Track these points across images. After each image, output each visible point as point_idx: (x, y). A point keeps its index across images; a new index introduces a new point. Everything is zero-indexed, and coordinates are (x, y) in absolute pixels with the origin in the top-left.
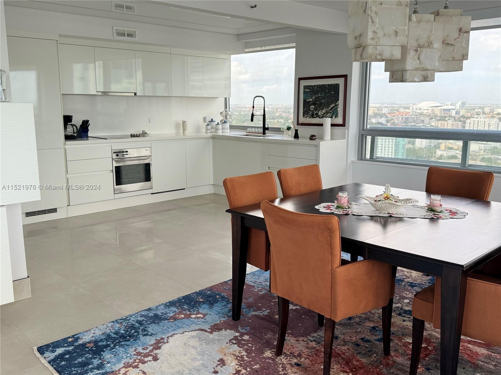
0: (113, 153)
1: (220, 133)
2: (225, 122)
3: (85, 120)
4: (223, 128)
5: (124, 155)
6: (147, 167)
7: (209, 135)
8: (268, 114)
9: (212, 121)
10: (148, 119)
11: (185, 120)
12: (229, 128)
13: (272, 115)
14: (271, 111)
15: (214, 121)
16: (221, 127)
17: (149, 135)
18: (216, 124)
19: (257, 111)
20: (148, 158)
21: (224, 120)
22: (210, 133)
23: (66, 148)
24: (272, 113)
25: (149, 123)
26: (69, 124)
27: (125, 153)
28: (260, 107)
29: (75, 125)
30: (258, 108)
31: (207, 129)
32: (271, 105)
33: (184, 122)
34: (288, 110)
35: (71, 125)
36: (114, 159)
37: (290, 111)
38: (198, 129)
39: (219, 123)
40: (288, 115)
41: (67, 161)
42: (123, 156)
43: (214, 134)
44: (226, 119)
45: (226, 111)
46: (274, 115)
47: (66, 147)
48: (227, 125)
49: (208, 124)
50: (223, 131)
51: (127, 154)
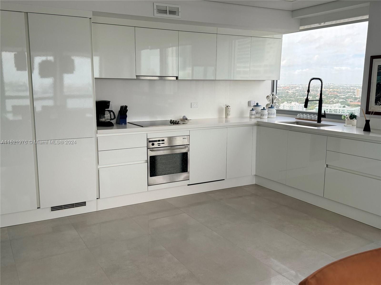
0: (148, 142)
1: (265, 119)
2: (272, 107)
3: (123, 106)
4: (269, 114)
5: (160, 144)
6: (185, 157)
7: (254, 121)
8: (299, 92)
9: (257, 105)
10: (191, 104)
11: (228, 104)
12: (276, 113)
13: (301, 93)
14: (301, 90)
15: (259, 106)
16: (267, 113)
17: (190, 121)
18: (262, 109)
19: (290, 90)
20: (185, 147)
21: (270, 104)
22: (255, 119)
23: (97, 137)
24: (303, 92)
25: (191, 108)
26: (106, 109)
27: (161, 142)
28: (292, 87)
29: (112, 111)
30: (291, 87)
31: (251, 115)
32: (301, 85)
33: (227, 106)
34: (316, 89)
35: (108, 111)
36: (149, 148)
37: (317, 90)
38: (241, 115)
39: (265, 108)
40: (316, 93)
41: (98, 151)
42: (158, 145)
43: (259, 120)
44: (273, 103)
45: (273, 95)
46: (304, 93)
47: (98, 135)
48: (274, 110)
49: (252, 109)
50: (269, 116)
51: (164, 143)
